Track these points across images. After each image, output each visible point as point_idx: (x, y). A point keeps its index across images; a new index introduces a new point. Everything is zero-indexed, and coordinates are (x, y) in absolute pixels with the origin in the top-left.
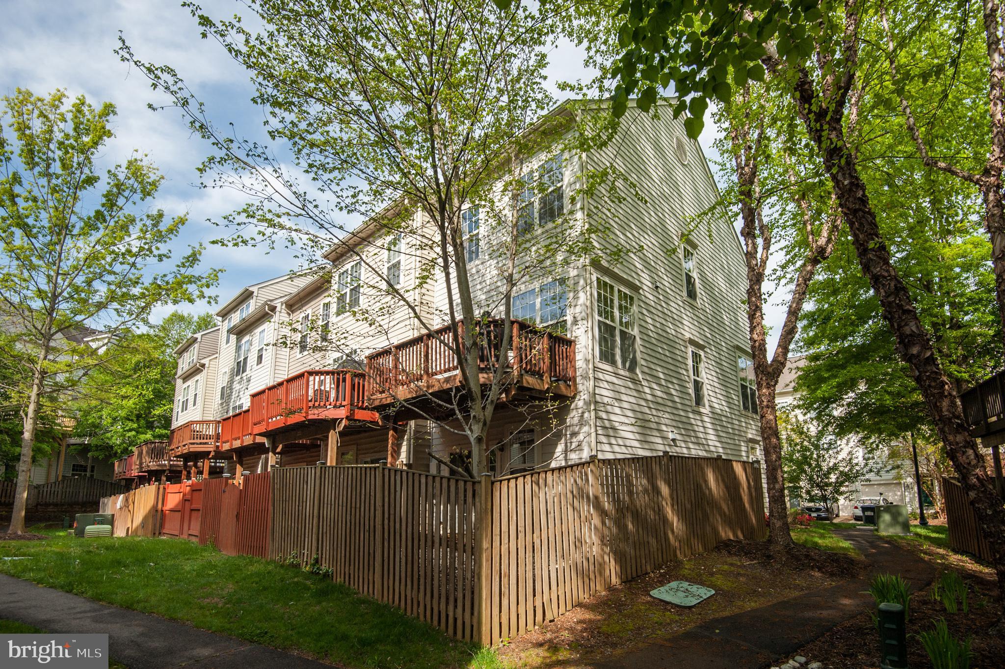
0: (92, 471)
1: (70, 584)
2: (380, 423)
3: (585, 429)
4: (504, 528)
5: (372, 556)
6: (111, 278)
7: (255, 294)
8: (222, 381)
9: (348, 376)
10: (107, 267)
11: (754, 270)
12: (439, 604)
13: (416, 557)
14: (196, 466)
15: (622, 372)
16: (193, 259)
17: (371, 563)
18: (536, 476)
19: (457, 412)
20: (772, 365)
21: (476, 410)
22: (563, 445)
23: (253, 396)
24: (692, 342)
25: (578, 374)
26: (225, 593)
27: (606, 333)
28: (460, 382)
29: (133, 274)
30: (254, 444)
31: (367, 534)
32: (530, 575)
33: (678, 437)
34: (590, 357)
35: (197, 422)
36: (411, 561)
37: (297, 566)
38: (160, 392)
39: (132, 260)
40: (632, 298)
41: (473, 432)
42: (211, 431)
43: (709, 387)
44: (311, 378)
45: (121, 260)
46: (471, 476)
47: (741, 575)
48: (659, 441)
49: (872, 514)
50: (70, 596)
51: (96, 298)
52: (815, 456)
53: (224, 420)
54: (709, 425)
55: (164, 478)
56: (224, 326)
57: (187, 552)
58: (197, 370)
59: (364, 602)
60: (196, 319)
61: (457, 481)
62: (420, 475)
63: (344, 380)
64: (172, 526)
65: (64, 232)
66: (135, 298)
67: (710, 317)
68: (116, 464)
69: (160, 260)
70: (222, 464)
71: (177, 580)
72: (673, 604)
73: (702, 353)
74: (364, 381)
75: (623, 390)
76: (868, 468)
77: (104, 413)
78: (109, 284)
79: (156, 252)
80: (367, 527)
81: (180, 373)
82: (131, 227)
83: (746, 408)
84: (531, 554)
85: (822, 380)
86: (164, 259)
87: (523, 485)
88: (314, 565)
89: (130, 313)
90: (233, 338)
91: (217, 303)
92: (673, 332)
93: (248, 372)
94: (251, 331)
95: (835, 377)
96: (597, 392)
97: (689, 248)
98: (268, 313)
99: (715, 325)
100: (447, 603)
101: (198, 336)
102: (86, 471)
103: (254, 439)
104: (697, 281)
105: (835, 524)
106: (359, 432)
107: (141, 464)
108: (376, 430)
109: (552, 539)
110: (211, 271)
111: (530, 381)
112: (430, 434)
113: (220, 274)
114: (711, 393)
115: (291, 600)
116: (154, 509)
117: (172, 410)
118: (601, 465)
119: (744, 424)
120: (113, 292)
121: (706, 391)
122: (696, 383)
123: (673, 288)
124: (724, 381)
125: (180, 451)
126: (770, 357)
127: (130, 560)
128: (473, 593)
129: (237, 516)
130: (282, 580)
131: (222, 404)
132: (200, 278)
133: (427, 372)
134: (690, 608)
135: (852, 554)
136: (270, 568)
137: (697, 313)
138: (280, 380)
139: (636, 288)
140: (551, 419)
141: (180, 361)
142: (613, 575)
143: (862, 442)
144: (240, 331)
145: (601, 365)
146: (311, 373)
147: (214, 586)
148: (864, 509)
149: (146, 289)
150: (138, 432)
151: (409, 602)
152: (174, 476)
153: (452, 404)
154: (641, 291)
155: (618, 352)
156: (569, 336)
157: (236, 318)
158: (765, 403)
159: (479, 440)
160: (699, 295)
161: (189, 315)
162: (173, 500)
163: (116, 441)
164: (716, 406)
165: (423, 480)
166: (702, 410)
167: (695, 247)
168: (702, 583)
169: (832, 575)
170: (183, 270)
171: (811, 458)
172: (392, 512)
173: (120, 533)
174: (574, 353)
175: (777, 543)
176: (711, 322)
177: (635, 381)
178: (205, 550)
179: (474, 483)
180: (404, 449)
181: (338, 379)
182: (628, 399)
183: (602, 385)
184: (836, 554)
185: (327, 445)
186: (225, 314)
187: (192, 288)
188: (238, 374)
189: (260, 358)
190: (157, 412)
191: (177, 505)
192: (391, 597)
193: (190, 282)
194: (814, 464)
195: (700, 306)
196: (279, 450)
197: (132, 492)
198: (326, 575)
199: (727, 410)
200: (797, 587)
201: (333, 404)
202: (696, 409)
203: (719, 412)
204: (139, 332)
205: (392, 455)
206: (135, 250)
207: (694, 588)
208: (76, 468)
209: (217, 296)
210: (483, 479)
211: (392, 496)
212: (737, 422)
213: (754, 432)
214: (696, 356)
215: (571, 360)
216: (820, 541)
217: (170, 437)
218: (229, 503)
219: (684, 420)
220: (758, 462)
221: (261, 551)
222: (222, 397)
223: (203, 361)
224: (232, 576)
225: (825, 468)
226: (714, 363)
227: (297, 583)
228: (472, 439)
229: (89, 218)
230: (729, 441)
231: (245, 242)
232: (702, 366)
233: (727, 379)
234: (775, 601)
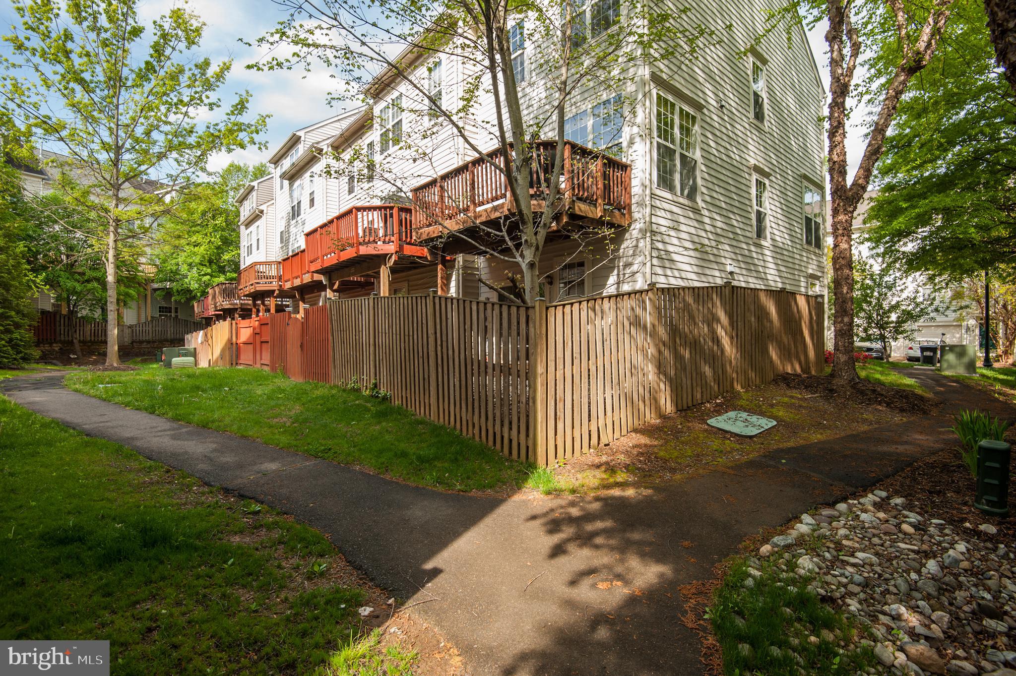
0: (176, 312)
1: (153, 406)
2: (429, 258)
3: (639, 259)
4: (560, 354)
5: (426, 380)
6: (167, 128)
7: (302, 139)
8: (281, 226)
9: (395, 212)
10: (163, 118)
11: (838, 80)
12: (494, 426)
13: (469, 382)
14: (263, 304)
15: (681, 200)
16: (241, 107)
17: (427, 387)
18: (591, 303)
19: (507, 239)
20: (851, 189)
21: (527, 235)
22: (615, 278)
23: (307, 235)
24: (757, 169)
25: (633, 201)
26: (292, 413)
27: (665, 154)
28: (509, 210)
29: (186, 123)
30: (313, 281)
31: (421, 360)
32: (585, 401)
33: (737, 270)
34: (648, 183)
35: (260, 263)
36: (465, 386)
37: (358, 390)
38: (226, 239)
39: (184, 109)
40: (694, 118)
41: (525, 258)
42: (274, 273)
43: (772, 219)
44: (360, 215)
45: (174, 110)
46: (524, 301)
47: (804, 407)
48: (717, 273)
49: (931, 354)
50: (153, 417)
51: (156, 149)
52: (876, 294)
53: (284, 260)
54: (770, 259)
55: (237, 316)
56: (276, 172)
57: (259, 379)
58: (256, 216)
59: (421, 423)
60: (251, 169)
61: (509, 307)
62: (471, 302)
63: (391, 216)
64: (246, 356)
65: (118, 84)
66: (190, 147)
67: (777, 142)
68: (196, 305)
69: (211, 109)
70: (287, 302)
71: (249, 402)
72: (732, 433)
73: (767, 182)
74: (411, 216)
75: (682, 220)
76: (933, 307)
77: (180, 260)
78: (166, 134)
79: (206, 101)
80: (421, 354)
81: (242, 219)
82: (181, 77)
83: (809, 242)
84: (587, 380)
85: (900, 211)
86: (214, 107)
87: (580, 311)
88: (373, 389)
89: (189, 163)
90: (286, 183)
91: (267, 148)
92: (738, 158)
93: (302, 215)
94: (301, 176)
95: (913, 207)
96: (653, 221)
97: (758, 63)
98: (315, 157)
99: (782, 151)
100: (502, 425)
101: (255, 184)
102: (170, 312)
103: (312, 277)
104: (766, 101)
105: (892, 363)
106: (410, 269)
107: (215, 304)
108: (425, 266)
109: (607, 366)
110: (258, 117)
111: (582, 208)
112: (477, 269)
113: (267, 120)
114: (773, 225)
115: (353, 420)
116: (230, 342)
117: (239, 255)
118: (659, 293)
119: (805, 259)
120: (170, 141)
121: (769, 222)
122: (759, 213)
123: (740, 109)
124: (788, 212)
125: (247, 291)
126: (849, 181)
127: (208, 385)
128: (528, 416)
129: (302, 346)
130: (345, 402)
131: (282, 247)
132: (249, 126)
133: (473, 202)
134: (751, 437)
135: (919, 391)
136: (334, 392)
137: (764, 137)
138: (330, 218)
139: (699, 107)
140: (607, 244)
141: (242, 209)
142: (667, 405)
143: (931, 279)
144: (292, 176)
145: (658, 192)
146: (359, 209)
147: (283, 408)
148: (923, 349)
149: (200, 137)
150: (212, 276)
151: (464, 423)
152: (246, 313)
153: (502, 231)
154: (705, 111)
155: (677, 177)
156: (624, 160)
157: (287, 163)
158: (840, 232)
159: (532, 265)
160: (767, 117)
161: (245, 165)
162: (245, 334)
163: (194, 286)
164: (778, 238)
165: (474, 307)
166: (763, 243)
167: (764, 62)
168: (762, 414)
169: (902, 410)
170: (233, 118)
171: (871, 297)
172: (444, 339)
173: (203, 364)
174: (630, 179)
175: (840, 376)
176: (777, 147)
177: (696, 211)
178: (276, 377)
179: (527, 308)
180: (453, 284)
181: (386, 215)
182: (687, 227)
183: (659, 214)
184: (904, 391)
185: (379, 283)
186: (276, 161)
187: (242, 135)
188: (293, 217)
189: (312, 201)
190: (226, 257)
191: (249, 338)
192: (447, 418)
193: (241, 130)
194: (874, 302)
195: (767, 129)
196: (336, 287)
197: (210, 328)
198: (385, 398)
199: (789, 243)
200: (865, 421)
201: (382, 239)
202: (757, 241)
203: (781, 245)
204: (199, 181)
205: (442, 289)
206: (186, 99)
207: (754, 419)
208: (161, 309)
209: (267, 142)
210: (537, 304)
211: (444, 324)
212: (798, 257)
213: (815, 267)
214: (759, 184)
215: (627, 188)
216: (882, 378)
217: (238, 280)
218: (293, 334)
219: (746, 253)
220: (822, 296)
221: (324, 376)
222: (282, 242)
223: (261, 208)
224: (299, 399)
225: (886, 306)
226: (778, 193)
227: (358, 405)
228: (524, 266)
229: (140, 70)
230: (789, 276)
231: (280, 65)
232: (766, 195)
233: (790, 210)
234: (843, 434)
